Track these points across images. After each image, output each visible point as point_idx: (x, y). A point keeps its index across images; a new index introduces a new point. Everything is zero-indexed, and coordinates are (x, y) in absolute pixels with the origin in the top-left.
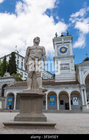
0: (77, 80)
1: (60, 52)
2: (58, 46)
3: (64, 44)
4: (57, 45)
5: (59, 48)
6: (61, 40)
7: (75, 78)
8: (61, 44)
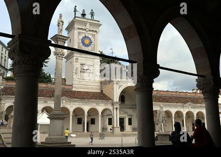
0: (102, 91)
1: (81, 44)
2: (79, 33)
3: (89, 32)
4: (79, 30)
5: (81, 37)
6: (86, 26)
7: (99, 87)
8: (84, 32)
